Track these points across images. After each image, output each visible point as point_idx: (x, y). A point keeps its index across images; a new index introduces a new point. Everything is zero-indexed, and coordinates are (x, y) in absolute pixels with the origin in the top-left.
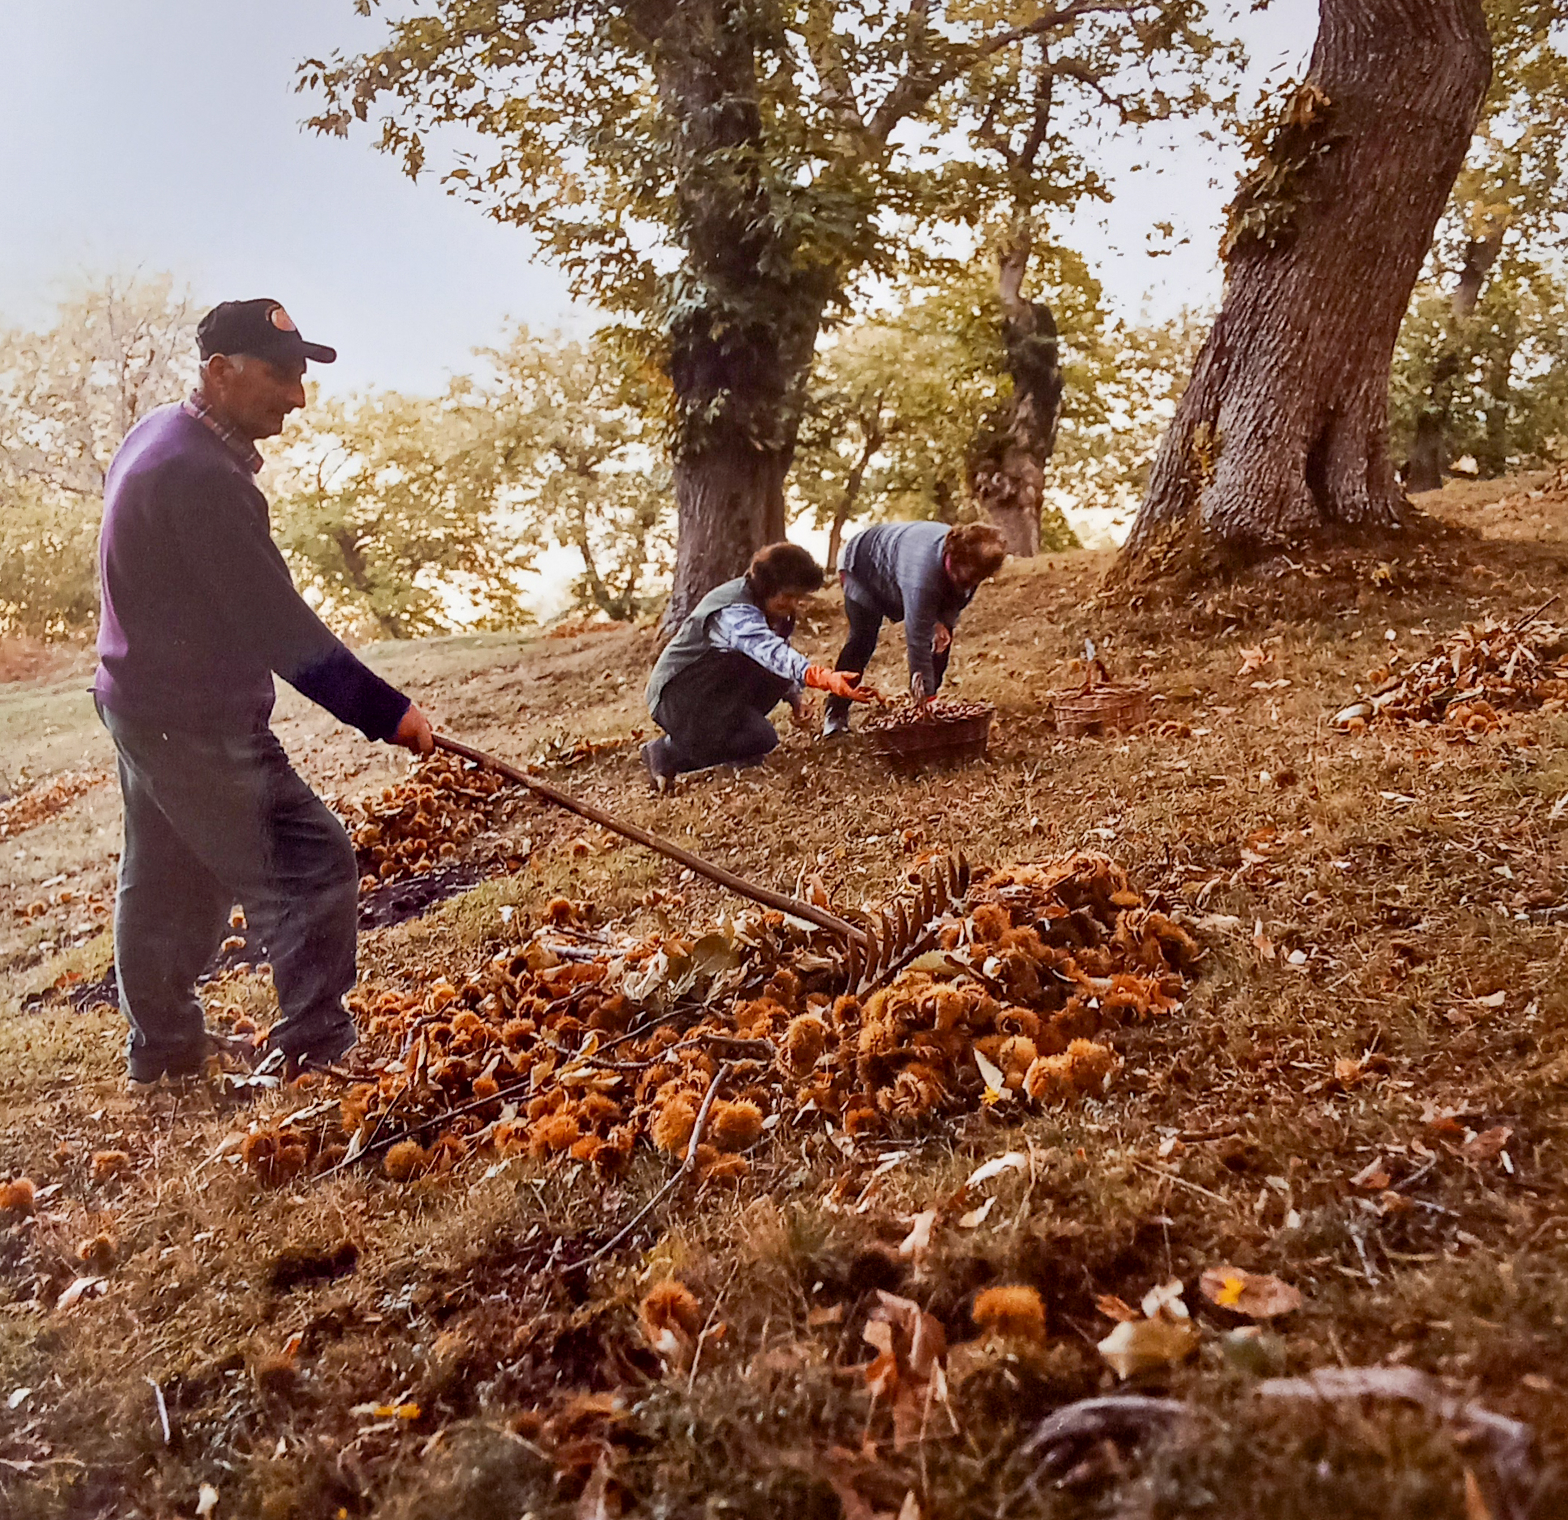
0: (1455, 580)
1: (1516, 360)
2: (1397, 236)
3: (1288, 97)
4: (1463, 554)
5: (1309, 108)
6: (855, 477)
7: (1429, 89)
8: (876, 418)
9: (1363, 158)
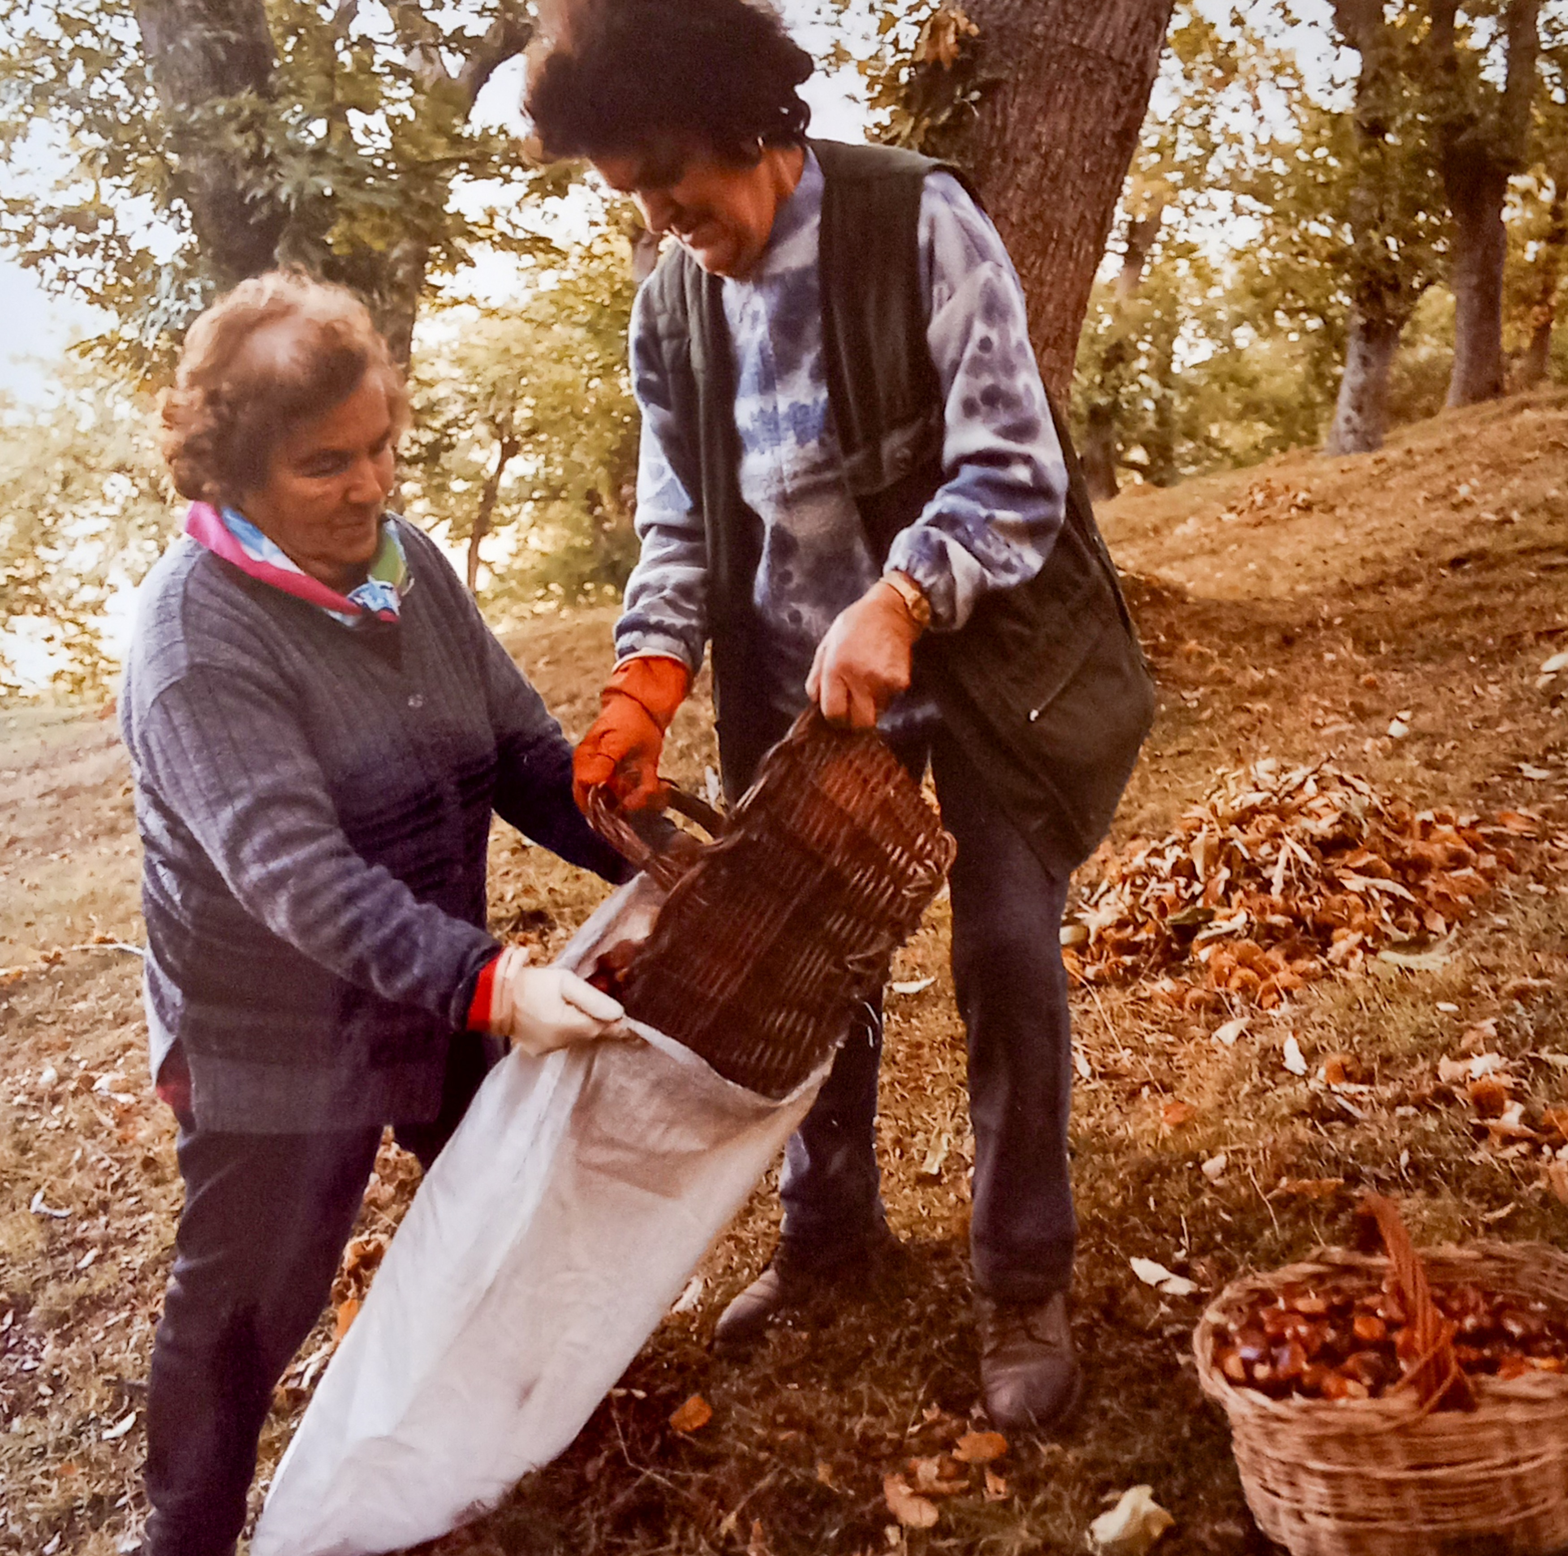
0: (1164, 663)
1: (1178, 345)
2: (1070, 217)
3: (920, 24)
4: (1170, 625)
5: (951, 39)
6: (490, 490)
7: (1100, 19)
8: (508, 421)
9: (1023, 110)
